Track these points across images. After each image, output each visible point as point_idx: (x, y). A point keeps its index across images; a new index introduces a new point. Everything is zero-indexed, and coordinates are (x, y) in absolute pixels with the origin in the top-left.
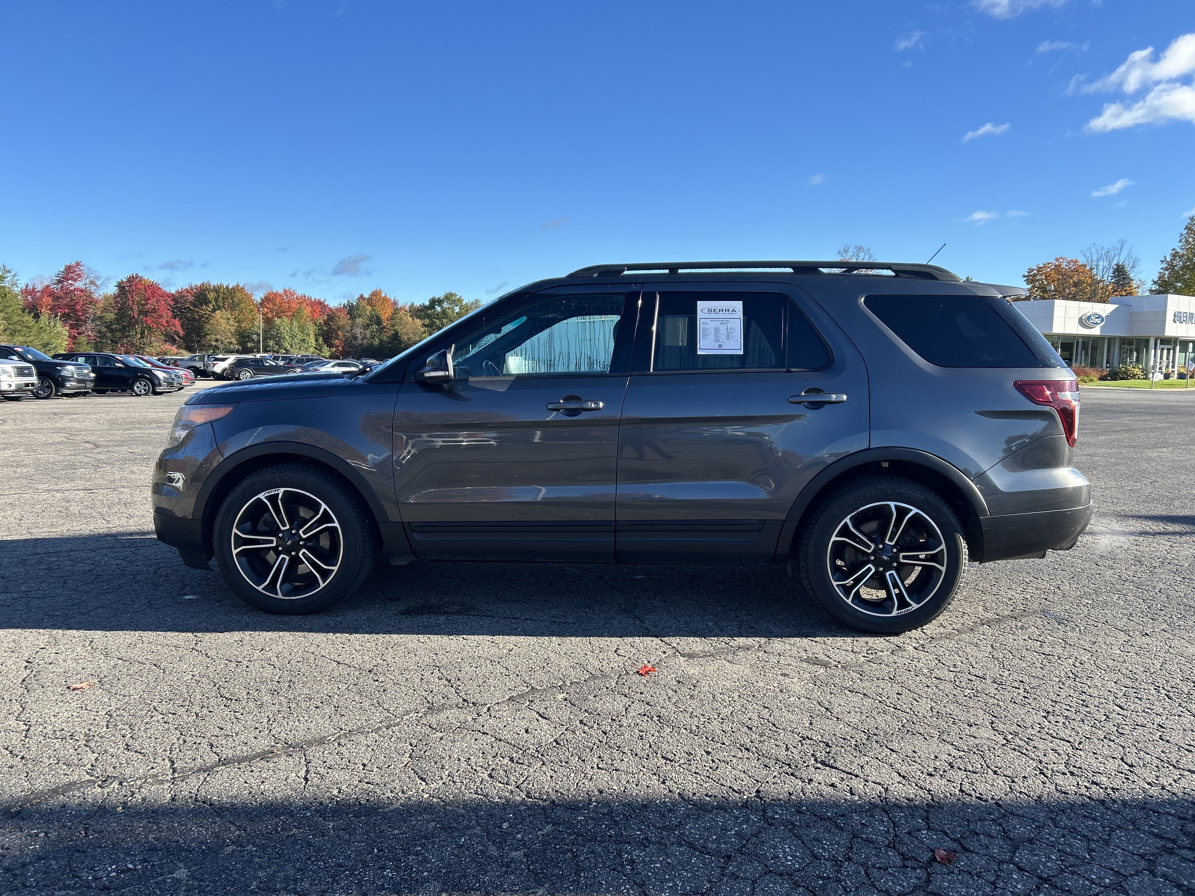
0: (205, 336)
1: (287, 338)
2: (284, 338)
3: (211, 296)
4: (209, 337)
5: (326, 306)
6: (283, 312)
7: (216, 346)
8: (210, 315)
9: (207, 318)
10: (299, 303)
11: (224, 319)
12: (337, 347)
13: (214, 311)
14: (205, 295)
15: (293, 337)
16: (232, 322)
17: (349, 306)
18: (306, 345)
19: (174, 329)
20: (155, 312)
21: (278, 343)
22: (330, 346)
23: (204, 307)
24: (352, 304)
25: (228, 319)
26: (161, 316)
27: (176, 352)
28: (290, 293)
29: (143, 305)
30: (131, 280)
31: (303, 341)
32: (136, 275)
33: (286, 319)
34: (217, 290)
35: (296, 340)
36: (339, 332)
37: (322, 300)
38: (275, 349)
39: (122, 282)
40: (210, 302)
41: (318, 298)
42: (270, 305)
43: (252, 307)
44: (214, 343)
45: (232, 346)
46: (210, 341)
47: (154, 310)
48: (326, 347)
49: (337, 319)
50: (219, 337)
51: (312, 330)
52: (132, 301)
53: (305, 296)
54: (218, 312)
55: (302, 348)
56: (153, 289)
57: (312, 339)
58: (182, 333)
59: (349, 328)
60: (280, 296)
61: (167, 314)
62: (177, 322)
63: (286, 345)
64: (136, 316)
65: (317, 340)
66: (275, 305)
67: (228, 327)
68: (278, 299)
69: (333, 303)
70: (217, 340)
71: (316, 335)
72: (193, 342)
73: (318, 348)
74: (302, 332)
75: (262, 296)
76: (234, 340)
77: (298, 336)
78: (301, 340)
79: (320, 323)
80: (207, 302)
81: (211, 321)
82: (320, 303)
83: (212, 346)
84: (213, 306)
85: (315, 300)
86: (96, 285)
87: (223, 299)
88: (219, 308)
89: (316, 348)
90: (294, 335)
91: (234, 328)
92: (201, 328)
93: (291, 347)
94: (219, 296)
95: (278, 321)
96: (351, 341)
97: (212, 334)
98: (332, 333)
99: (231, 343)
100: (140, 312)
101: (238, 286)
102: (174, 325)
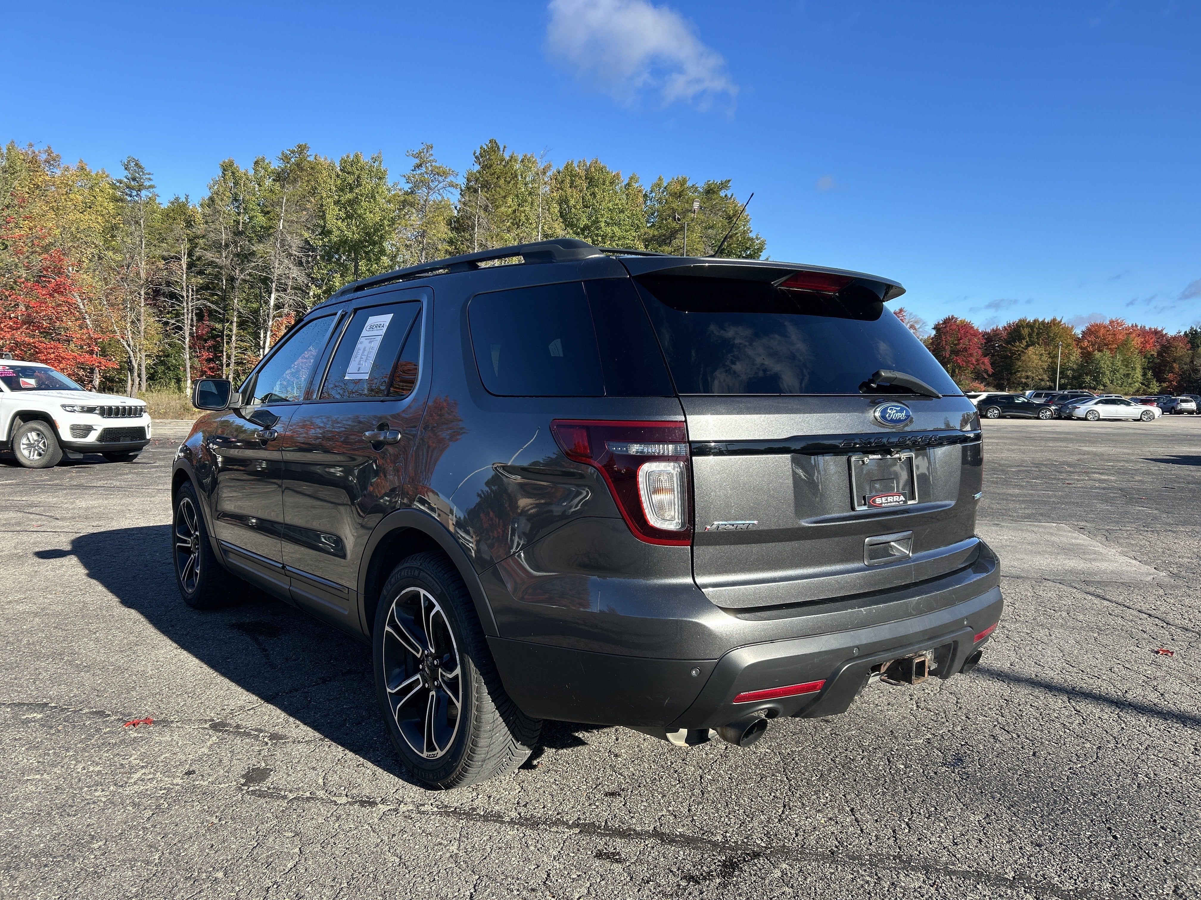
0: (1015, 373)
1: (1108, 372)
2: (1104, 374)
3: (1025, 332)
4: (1019, 375)
5: (1163, 336)
6: (1106, 345)
7: (1025, 383)
8: (1023, 352)
9: (1019, 355)
10: (1126, 334)
11: (1036, 355)
12: (1170, 382)
13: (1028, 346)
14: (1019, 332)
15: (1114, 371)
16: (1045, 358)
17: (1192, 334)
18: (1130, 381)
19: (983, 366)
20: (966, 351)
21: (1095, 379)
22: (1160, 380)
23: (1017, 344)
24: (1196, 331)
25: (1042, 355)
26: (971, 355)
27: (984, 389)
28: (1118, 323)
29: (955, 345)
30: (947, 321)
31: (1127, 376)
32: (952, 316)
33: (1108, 353)
34: (1031, 326)
35: (1118, 375)
36: (1175, 365)
37: (1160, 329)
38: (1092, 385)
39: (939, 324)
40: (1024, 339)
41: (1153, 327)
42: (1092, 338)
43: (1069, 341)
44: (1024, 380)
45: (1043, 383)
46: (1020, 378)
47: (965, 349)
48: (1155, 382)
49: (1174, 349)
50: (1029, 373)
51: (1138, 364)
52: (946, 341)
53: (1136, 326)
54: (1031, 348)
55: (1125, 384)
56: (966, 328)
57: (1138, 374)
58: (991, 371)
59: (1188, 360)
60: (1105, 327)
61: (977, 353)
62: (987, 360)
63: (1106, 380)
64: (948, 356)
65: (1144, 375)
66: (1097, 337)
67: (1040, 363)
68: (1102, 331)
69: (1171, 331)
70: (1027, 377)
71: (1144, 369)
72: (1003, 379)
73: (1146, 383)
74: (1127, 366)
75: (1084, 329)
76: (1045, 377)
77: (1121, 371)
78: (1124, 375)
79: (1152, 355)
80: (1020, 338)
81: (1023, 358)
82: (1156, 332)
83: (1022, 383)
84: (1027, 342)
85: (1150, 329)
86: (915, 329)
87: (1037, 334)
88: (1033, 344)
89: (1142, 384)
90: (1115, 370)
91: (1046, 364)
92: (1012, 365)
93: (1112, 382)
94: (1033, 331)
95: (1098, 355)
96: (1190, 374)
97: (1022, 371)
98: (1165, 366)
99: (1042, 380)
100: (953, 352)
101: (1054, 320)
102: (983, 363)
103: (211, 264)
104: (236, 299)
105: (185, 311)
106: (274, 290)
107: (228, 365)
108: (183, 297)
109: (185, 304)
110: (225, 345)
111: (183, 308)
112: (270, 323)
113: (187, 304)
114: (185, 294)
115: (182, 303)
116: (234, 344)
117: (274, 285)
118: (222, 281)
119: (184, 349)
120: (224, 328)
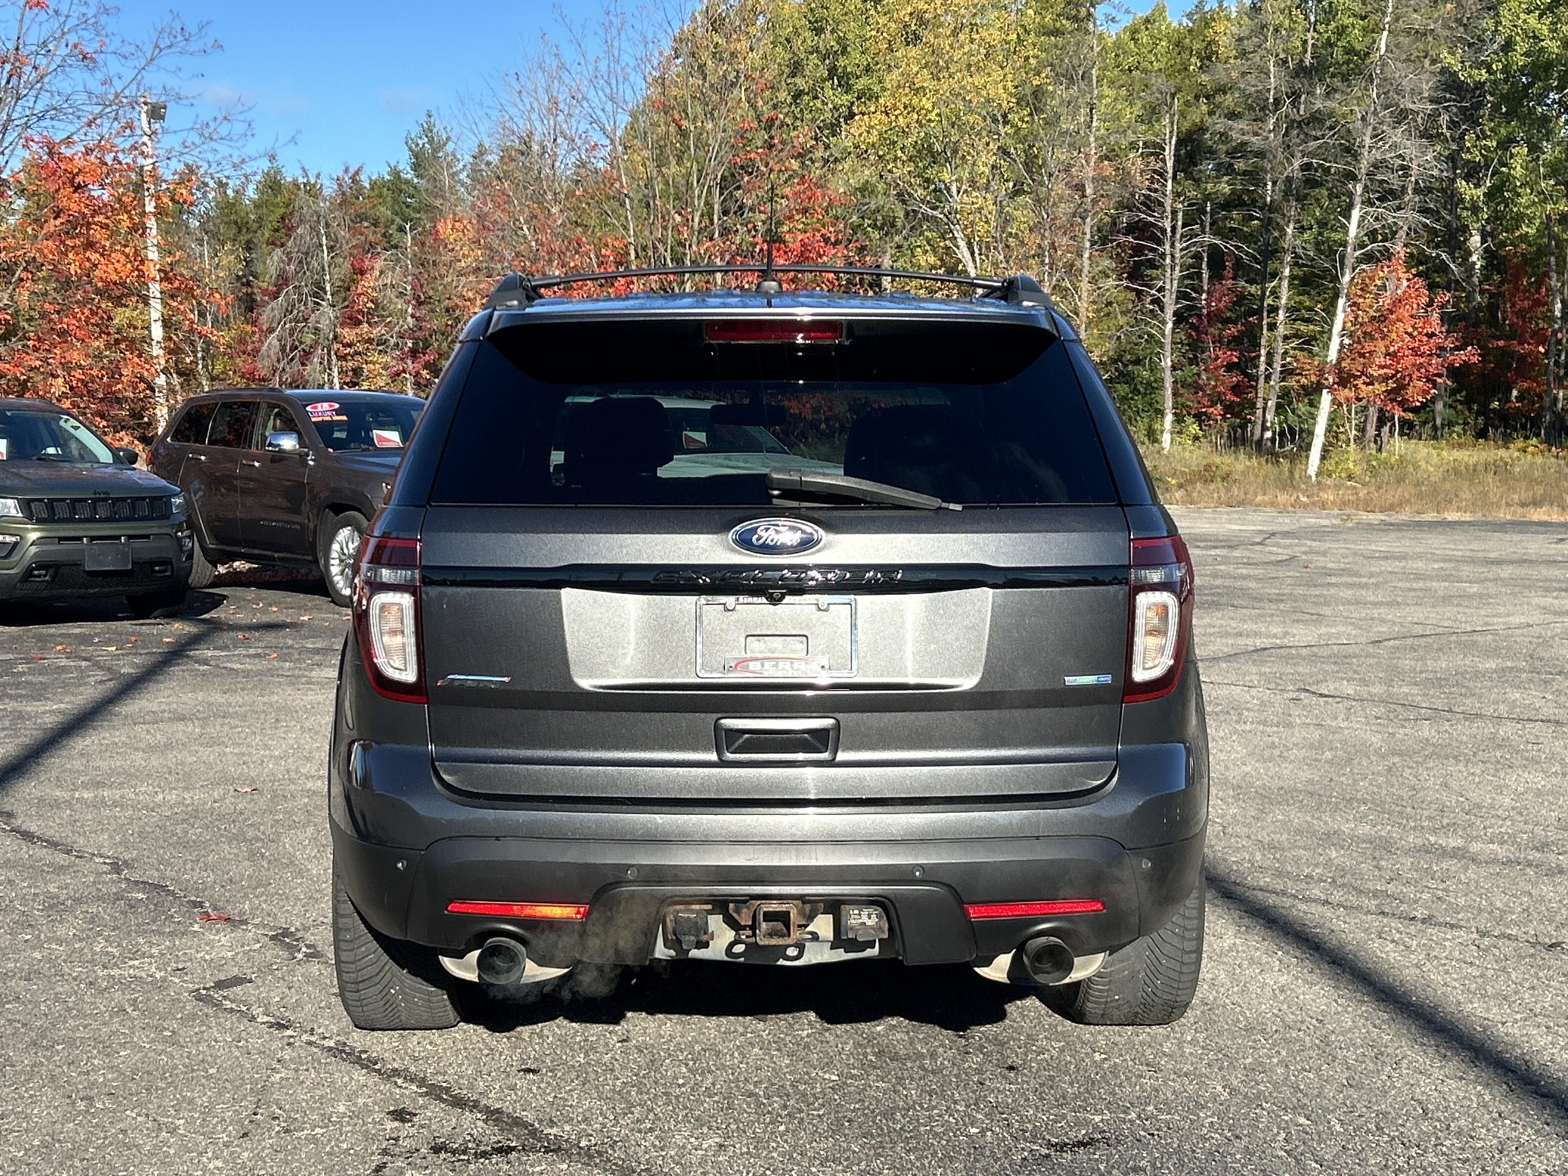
103: (1241, 150)
104: (1291, 226)
105: (1168, 261)
106: (1358, 200)
107: (1268, 378)
108: (1163, 231)
109: (1167, 247)
110: (1265, 331)
111: (1163, 256)
112: (1346, 279)
113: (1173, 245)
114: (1168, 226)
115: (1160, 243)
116: (1281, 330)
117: (1359, 189)
118: (1266, 184)
119: (1162, 346)
120: (1264, 293)
